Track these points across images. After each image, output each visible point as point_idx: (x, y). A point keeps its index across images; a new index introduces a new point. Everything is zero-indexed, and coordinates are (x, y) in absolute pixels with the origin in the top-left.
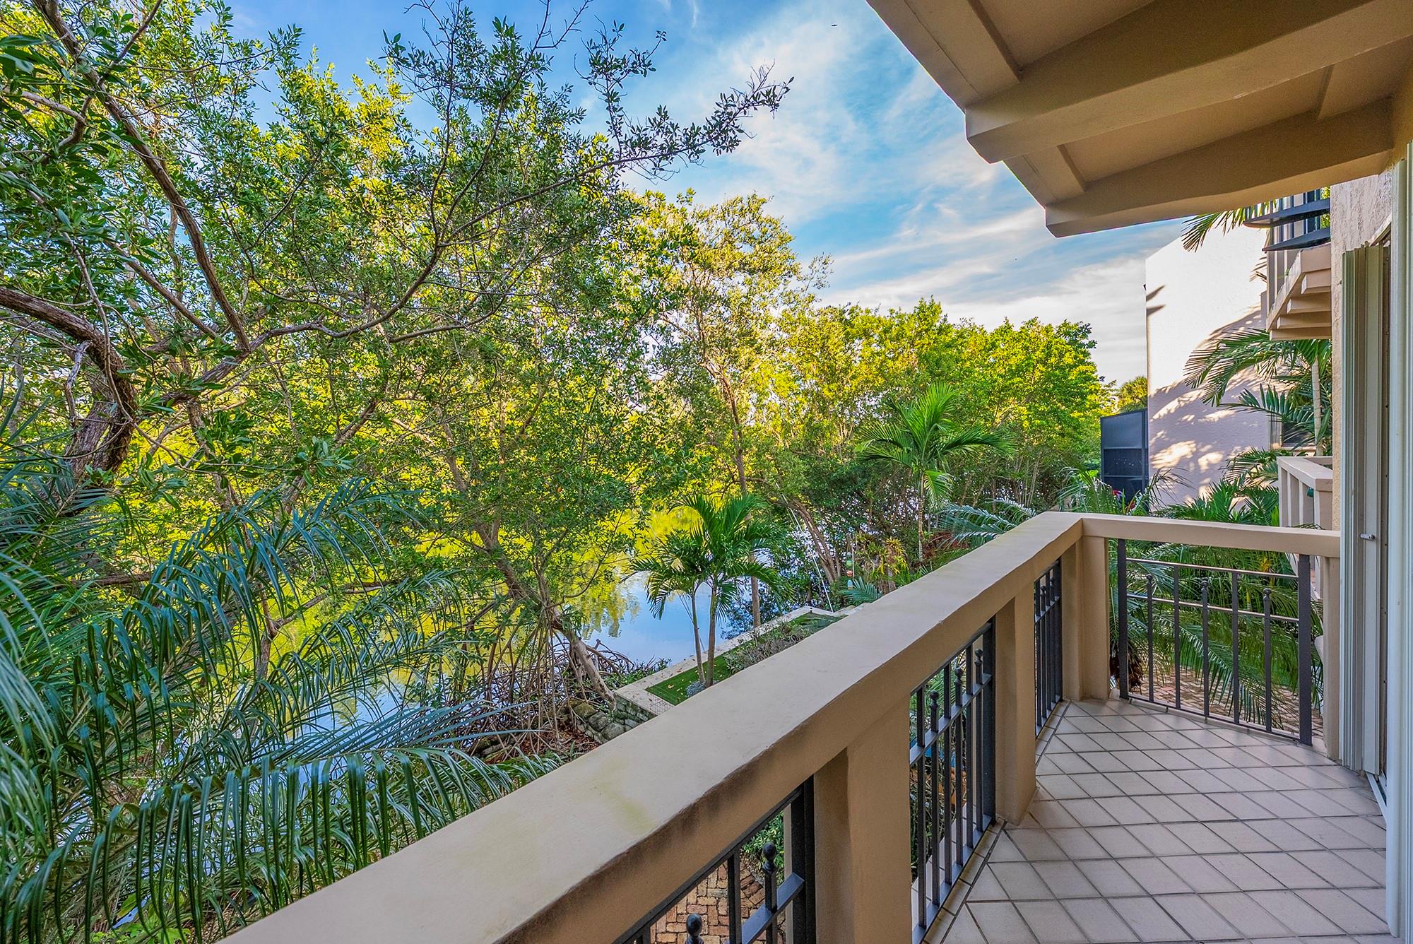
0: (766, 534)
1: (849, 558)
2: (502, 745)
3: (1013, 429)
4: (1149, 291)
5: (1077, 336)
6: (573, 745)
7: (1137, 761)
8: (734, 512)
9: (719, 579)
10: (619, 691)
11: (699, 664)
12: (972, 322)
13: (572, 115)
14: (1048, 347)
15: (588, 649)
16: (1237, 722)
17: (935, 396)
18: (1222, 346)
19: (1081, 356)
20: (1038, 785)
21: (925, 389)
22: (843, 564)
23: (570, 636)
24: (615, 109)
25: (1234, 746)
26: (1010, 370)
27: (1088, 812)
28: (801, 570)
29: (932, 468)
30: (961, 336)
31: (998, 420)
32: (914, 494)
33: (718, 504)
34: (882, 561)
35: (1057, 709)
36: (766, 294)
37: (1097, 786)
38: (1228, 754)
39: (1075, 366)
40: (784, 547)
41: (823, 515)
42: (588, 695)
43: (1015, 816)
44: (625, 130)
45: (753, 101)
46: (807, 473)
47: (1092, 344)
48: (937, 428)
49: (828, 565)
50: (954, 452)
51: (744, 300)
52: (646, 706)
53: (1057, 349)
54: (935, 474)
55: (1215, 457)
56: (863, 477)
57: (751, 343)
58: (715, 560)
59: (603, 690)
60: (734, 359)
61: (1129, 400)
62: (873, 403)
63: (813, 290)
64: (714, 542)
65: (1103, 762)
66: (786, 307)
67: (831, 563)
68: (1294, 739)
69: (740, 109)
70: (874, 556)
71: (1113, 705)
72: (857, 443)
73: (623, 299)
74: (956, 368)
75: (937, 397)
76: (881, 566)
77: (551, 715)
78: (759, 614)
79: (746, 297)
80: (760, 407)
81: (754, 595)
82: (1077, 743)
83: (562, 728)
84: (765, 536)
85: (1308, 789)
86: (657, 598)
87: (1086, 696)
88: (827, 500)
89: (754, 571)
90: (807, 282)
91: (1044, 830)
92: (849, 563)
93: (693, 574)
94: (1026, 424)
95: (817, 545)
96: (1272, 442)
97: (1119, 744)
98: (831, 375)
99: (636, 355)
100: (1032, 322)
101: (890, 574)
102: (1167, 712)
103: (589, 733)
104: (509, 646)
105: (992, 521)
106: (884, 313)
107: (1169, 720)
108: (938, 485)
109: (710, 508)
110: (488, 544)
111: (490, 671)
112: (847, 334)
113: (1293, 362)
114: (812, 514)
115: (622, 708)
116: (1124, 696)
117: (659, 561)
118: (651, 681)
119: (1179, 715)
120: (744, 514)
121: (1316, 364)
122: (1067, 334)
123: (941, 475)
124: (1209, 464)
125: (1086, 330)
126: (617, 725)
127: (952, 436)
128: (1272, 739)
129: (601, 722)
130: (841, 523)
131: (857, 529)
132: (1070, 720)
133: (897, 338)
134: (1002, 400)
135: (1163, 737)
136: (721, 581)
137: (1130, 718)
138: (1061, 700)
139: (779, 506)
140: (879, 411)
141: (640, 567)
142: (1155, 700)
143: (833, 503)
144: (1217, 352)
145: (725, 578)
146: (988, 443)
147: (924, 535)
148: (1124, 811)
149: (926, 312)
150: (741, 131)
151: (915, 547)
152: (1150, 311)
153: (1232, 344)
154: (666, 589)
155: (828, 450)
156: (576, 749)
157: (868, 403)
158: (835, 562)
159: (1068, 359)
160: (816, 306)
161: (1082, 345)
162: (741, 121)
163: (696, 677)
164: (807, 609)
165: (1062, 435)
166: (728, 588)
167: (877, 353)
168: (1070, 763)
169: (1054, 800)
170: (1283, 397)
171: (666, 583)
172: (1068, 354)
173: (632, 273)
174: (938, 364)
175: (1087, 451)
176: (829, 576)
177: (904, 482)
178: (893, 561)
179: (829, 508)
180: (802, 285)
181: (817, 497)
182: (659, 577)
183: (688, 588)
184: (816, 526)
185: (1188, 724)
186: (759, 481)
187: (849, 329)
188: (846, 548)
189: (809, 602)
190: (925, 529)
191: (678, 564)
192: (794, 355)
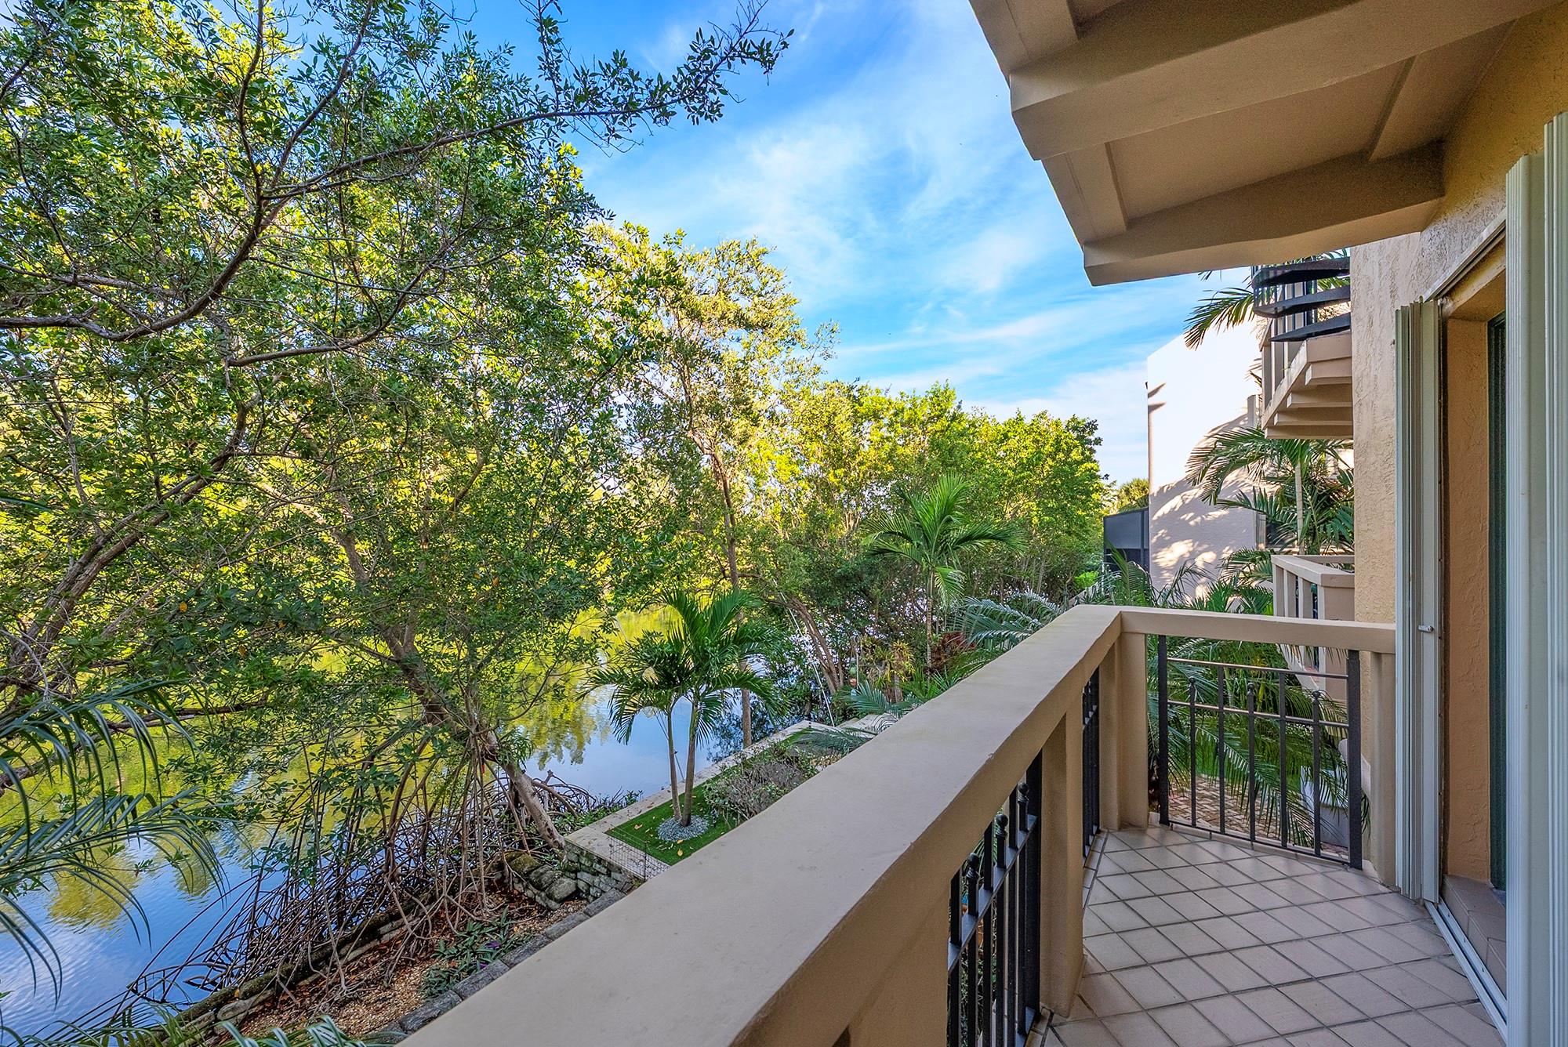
0: (759, 637)
1: (853, 665)
2: (405, 918)
3: (1023, 525)
4: (1151, 388)
5: (1084, 432)
6: (505, 911)
7: (1192, 907)
8: (720, 613)
9: (702, 691)
10: (572, 837)
11: (675, 797)
12: (983, 411)
13: (510, 83)
14: (1058, 441)
15: (534, 784)
16: (1284, 846)
17: (947, 486)
18: (1219, 445)
19: (1088, 453)
20: (1085, 952)
21: (935, 479)
22: (846, 672)
23: (510, 769)
24: (551, 42)
25: (1287, 877)
26: (1021, 464)
27: (1147, 987)
28: (801, 679)
29: (942, 564)
30: (973, 425)
31: (1008, 516)
32: (921, 594)
33: (705, 601)
34: (888, 667)
35: (1095, 842)
36: (766, 361)
37: (1153, 946)
38: (1282, 887)
39: (1082, 462)
40: (780, 653)
41: (825, 616)
42: (531, 843)
43: (1063, 1005)
44: (566, 73)
45: (741, 51)
46: (808, 569)
47: (1098, 441)
48: (950, 520)
49: (830, 672)
50: (966, 548)
51: (741, 365)
52: (605, 854)
53: (1066, 443)
54: (946, 570)
55: (1209, 557)
56: (870, 574)
57: (747, 413)
58: (697, 669)
59: (552, 835)
60: (727, 431)
61: (1126, 502)
62: (881, 493)
63: (819, 361)
64: (696, 647)
65: (1154, 911)
66: (788, 377)
67: (834, 670)
68: (1343, 863)
69: (723, 59)
70: (880, 661)
71: (1155, 832)
72: (863, 536)
73: (587, 344)
74: (967, 458)
75: (948, 488)
76: (887, 673)
77: (478, 874)
78: (749, 733)
79: (743, 362)
80: (758, 492)
81: (744, 709)
82: (1123, 886)
83: (491, 889)
84: (758, 640)
85: (1373, 927)
86: (623, 717)
87: (1125, 825)
88: (831, 600)
89: (745, 681)
90: (812, 351)
91: (1099, 1020)
92: (853, 670)
93: (669, 687)
94: (1035, 520)
95: (818, 650)
96: (1258, 543)
97: (1168, 885)
98: (837, 459)
99: (605, 418)
100: (1042, 416)
101: (897, 681)
102: (1210, 839)
103: (529, 893)
104: (423, 786)
105: (1015, 618)
106: (894, 396)
107: (1214, 847)
108: (948, 581)
109: (692, 606)
110: (397, 653)
111: (394, 819)
112: (856, 412)
113: (1279, 463)
114: (813, 616)
115: (573, 857)
116: (1165, 821)
117: (627, 671)
118: (614, 821)
119: (1224, 842)
120: (734, 613)
121: (1298, 466)
122: (1075, 429)
123: (951, 572)
124: (1206, 563)
125: (1092, 426)
126: (566, 881)
127: (964, 530)
128: (1322, 864)
129: (545, 878)
130: (845, 625)
131: (862, 631)
132: (1112, 854)
133: (908, 423)
134: (1012, 494)
135: (1213, 870)
136: (704, 694)
137: (1174, 849)
138: (1099, 831)
139: (777, 606)
140: (887, 502)
141: (601, 680)
142: (1198, 824)
143: (836, 602)
144: (1214, 450)
145: (708, 690)
146: (1000, 539)
147: (933, 638)
148: (1187, 979)
149: (939, 398)
150: (724, 92)
151: (923, 651)
152: (1151, 408)
153: (1228, 444)
154: (635, 705)
155: (833, 542)
156: (509, 917)
157: (876, 493)
158: (838, 672)
159: (1075, 455)
160: (821, 379)
161: (1089, 442)
162: (725, 77)
163: (670, 813)
164: (805, 724)
165: (1069, 533)
166: (712, 703)
167: (887, 438)
168: (1118, 916)
169: (1107, 972)
170: (1271, 498)
171: (635, 699)
172: (1075, 450)
173: (602, 318)
174: (951, 451)
175: (1090, 551)
176: (831, 686)
177: (912, 580)
178: (900, 667)
179: (832, 608)
180: (807, 354)
181: (819, 595)
182: (626, 691)
183: (664, 705)
184: (817, 629)
185: (1234, 853)
186: (754, 576)
187: (857, 406)
188: (849, 654)
189: (809, 716)
190: (934, 631)
191: (650, 674)
192: (797, 433)
